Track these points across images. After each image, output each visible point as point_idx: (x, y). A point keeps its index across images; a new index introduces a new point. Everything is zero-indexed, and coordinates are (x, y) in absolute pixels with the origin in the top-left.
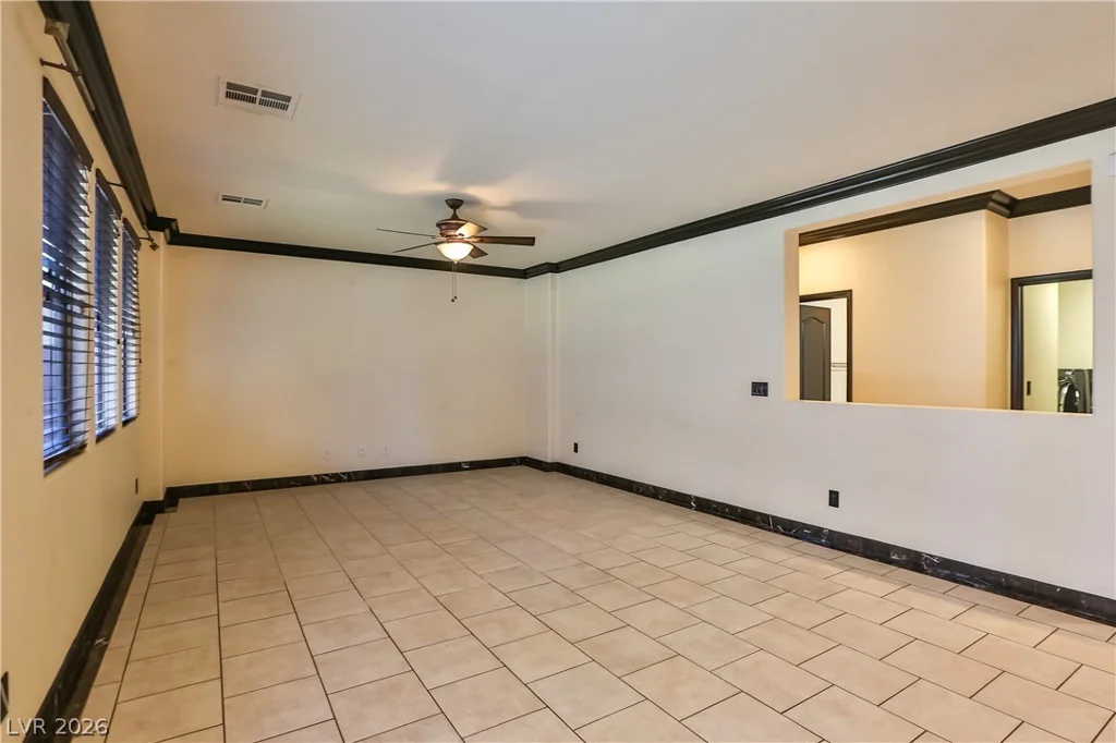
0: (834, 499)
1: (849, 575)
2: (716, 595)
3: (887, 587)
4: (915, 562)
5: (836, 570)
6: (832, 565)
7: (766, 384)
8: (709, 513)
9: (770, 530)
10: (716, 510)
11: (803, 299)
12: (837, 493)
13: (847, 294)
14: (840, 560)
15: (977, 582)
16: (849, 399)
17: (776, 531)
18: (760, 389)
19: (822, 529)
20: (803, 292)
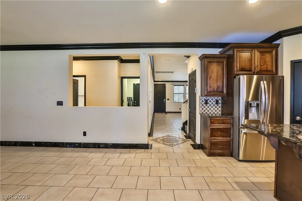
0: (85, 134)
1: (92, 154)
2: (53, 175)
3: (102, 155)
4: (106, 146)
5: (88, 154)
6: (86, 153)
7: (62, 102)
8: (41, 146)
9: (65, 147)
10: (43, 145)
11: (74, 76)
12: (85, 132)
13: (85, 76)
14: (88, 151)
15: (120, 147)
16: (85, 105)
17: (67, 147)
18: (60, 103)
19: (81, 143)
20: (74, 74)
